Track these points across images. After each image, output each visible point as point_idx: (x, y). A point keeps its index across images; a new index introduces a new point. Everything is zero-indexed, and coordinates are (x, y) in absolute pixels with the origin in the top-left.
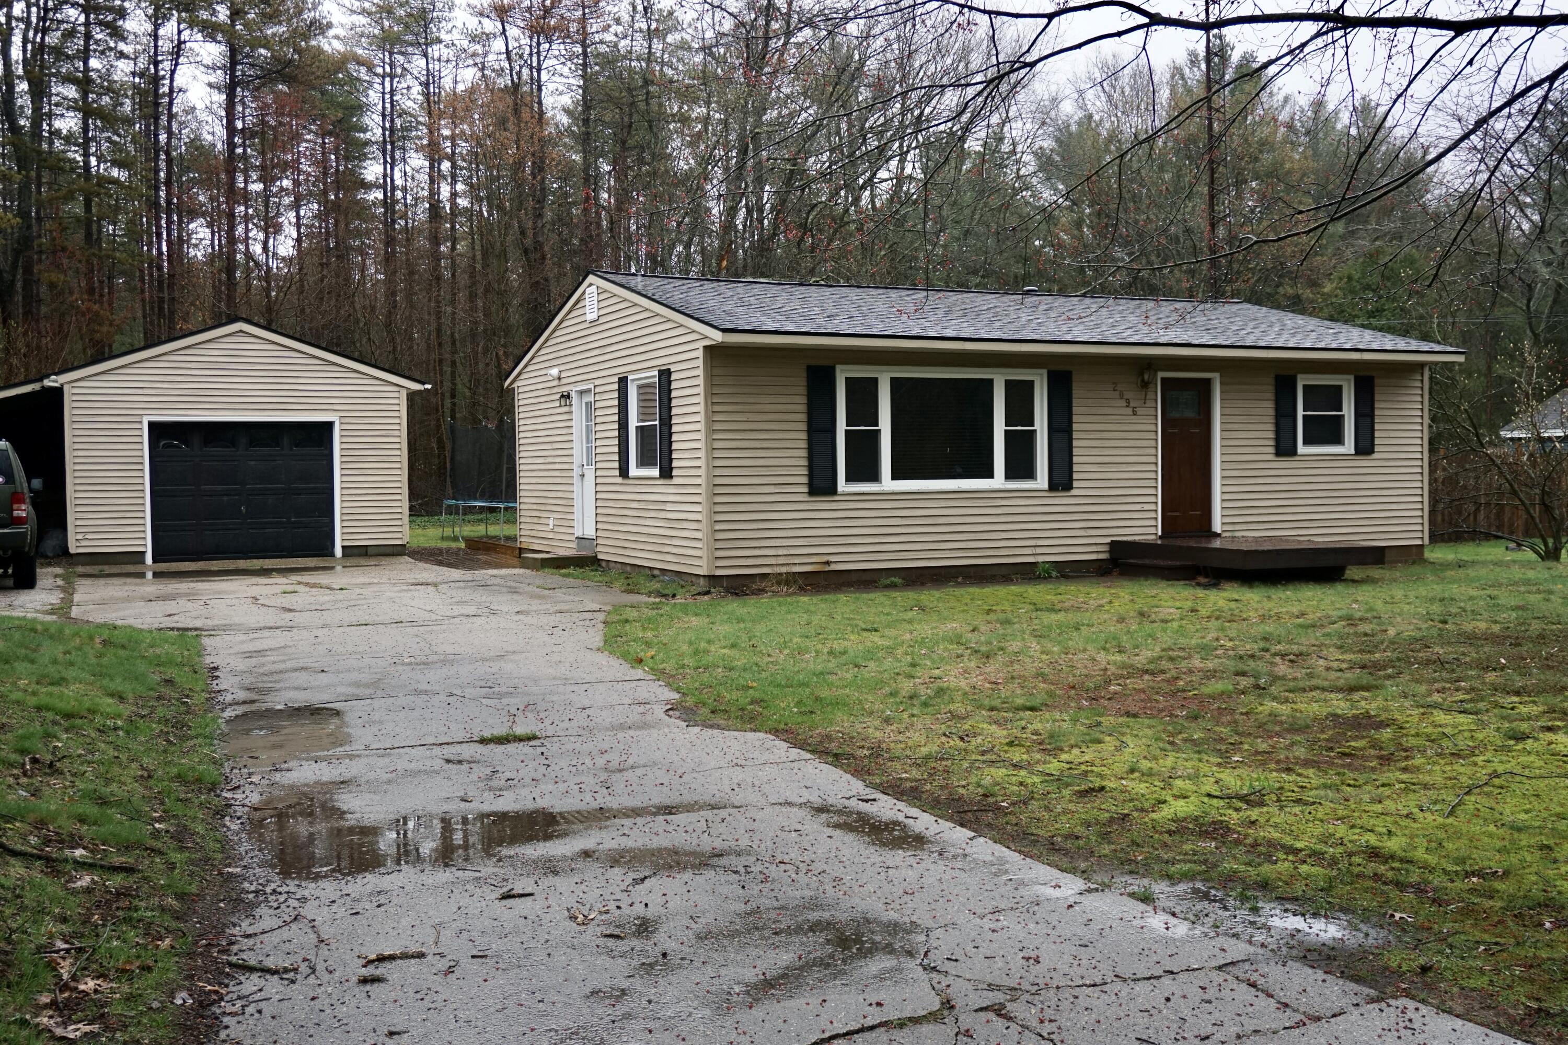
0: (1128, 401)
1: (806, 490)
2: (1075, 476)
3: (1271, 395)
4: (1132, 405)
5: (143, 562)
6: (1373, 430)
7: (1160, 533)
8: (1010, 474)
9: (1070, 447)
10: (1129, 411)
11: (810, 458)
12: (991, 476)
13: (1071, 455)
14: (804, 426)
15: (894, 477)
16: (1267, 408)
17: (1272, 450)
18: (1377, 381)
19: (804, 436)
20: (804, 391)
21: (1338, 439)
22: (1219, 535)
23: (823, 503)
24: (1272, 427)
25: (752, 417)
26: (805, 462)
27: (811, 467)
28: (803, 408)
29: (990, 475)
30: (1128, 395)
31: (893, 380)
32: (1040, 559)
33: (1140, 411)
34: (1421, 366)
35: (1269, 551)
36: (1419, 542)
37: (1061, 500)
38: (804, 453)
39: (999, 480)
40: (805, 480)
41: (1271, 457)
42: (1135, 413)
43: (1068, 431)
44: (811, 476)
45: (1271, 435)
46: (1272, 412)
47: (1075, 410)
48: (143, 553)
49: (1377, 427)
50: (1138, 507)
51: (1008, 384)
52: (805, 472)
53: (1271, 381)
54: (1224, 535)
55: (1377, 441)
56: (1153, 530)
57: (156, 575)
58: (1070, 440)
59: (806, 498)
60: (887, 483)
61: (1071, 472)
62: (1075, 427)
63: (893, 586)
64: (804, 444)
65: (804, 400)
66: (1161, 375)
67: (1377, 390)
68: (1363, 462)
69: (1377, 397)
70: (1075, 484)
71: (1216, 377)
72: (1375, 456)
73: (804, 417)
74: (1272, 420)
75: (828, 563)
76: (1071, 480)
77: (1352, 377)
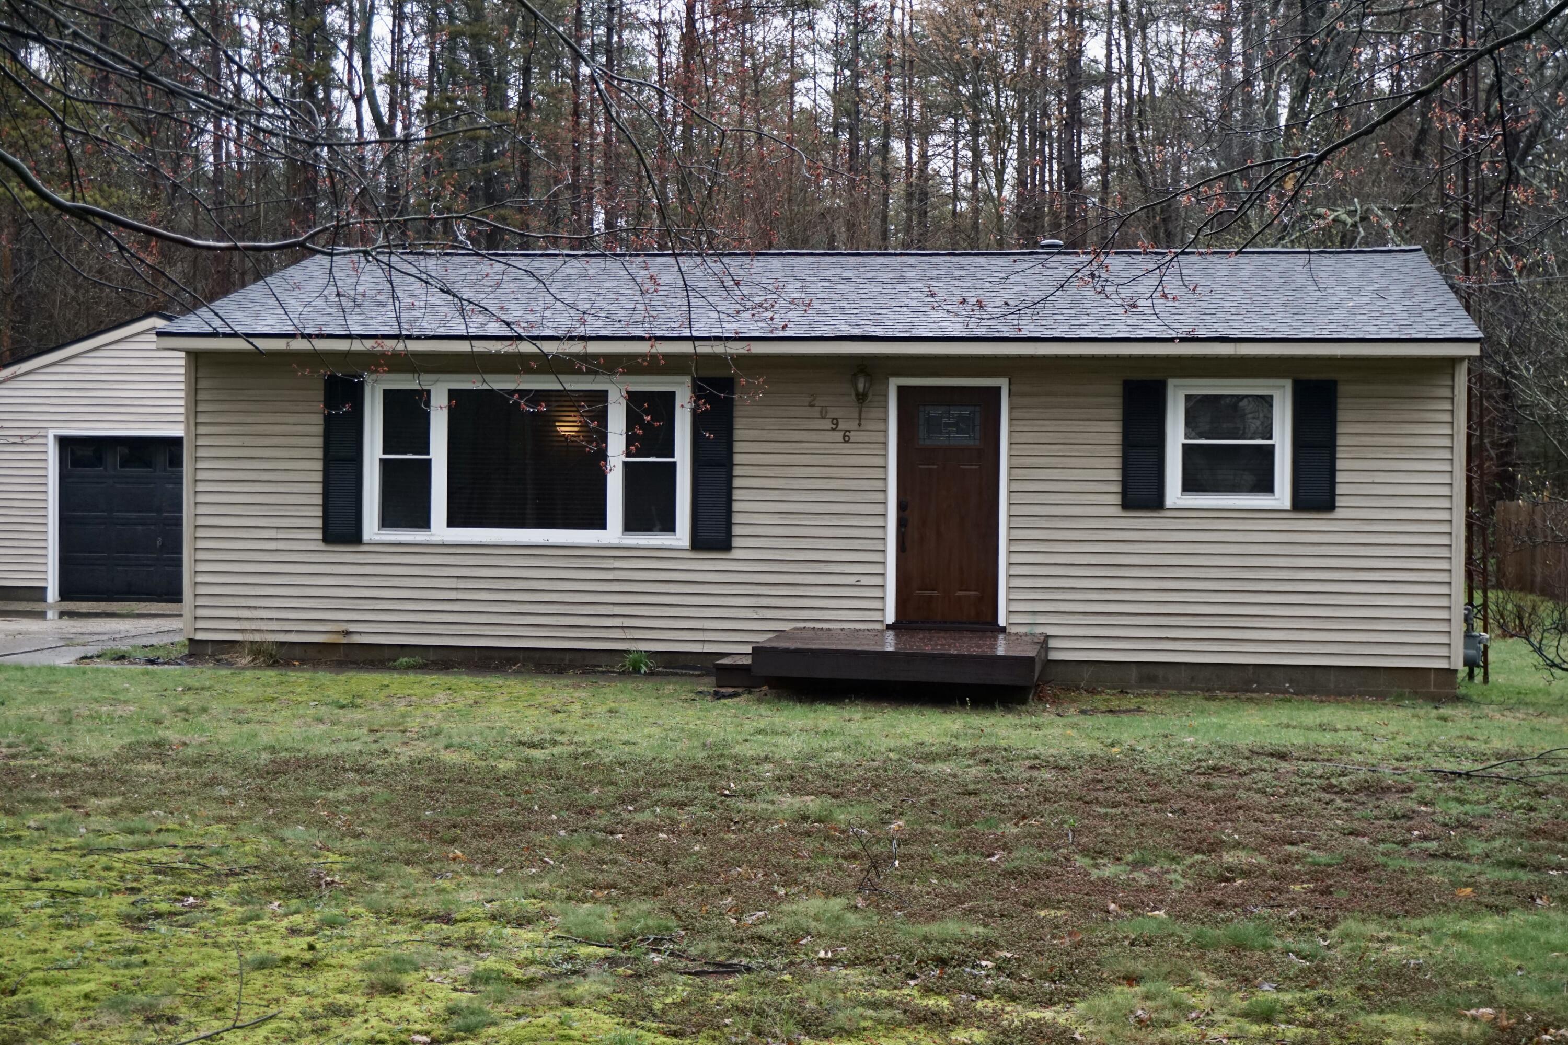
0: (836, 422)
1: (320, 536)
2: (736, 530)
3: (1117, 413)
4: (843, 426)
5: (44, 600)
6: (1332, 471)
7: (891, 618)
8: (631, 524)
9: (729, 489)
10: (838, 436)
11: (326, 495)
12: (603, 526)
13: (729, 500)
14: (319, 454)
15: (451, 523)
16: (1107, 432)
17: (1117, 499)
18: (1342, 389)
19: (319, 465)
20: (320, 407)
21: (1266, 485)
22: (1003, 630)
23: (343, 555)
24: (1117, 463)
25: (248, 441)
26: (319, 500)
27: (326, 506)
28: (318, 430)
29: (600, 523)
30: (834, 413)
31: (452, 394)
33: (854, 436)
34: (1452, 362)
36: (1445, 666)
37: (712, 564)
38: (319, 488)
39: (613, 532)
40: (319, 523)
41: (1117, 511)
42: (846, 439)
43: (727, 464)
44: (326, 517)
45: (1116, 475)
46: (1117, 438)
47: (738, 434)
48: (45, 589)
49: (1340, 465)
50: (851, 580)
51: (633, 397)
52: (319, 512)
53: (1116, 389)
54: (1014, 630)
55: (1340, 489)
56: (877, 616)
57: (62, 614)
58: (730, 477)
59: (322, 546)
60: (441, 531)
61: (729, 524)
62: (737, 458)
63: (409, 668)
64: (319, 477)
65: (319, 420)
66: (898, 382)
67: (1342, 403)
68: (1311, 523)
69: (1341, 415)
70: (736, 542)
71: (1003, 385)
72: (1339, 514)
73: (319, 441)
74: (1117, 451)
75: (347, 633)
76: (729, 535)
77: (1288, 384)
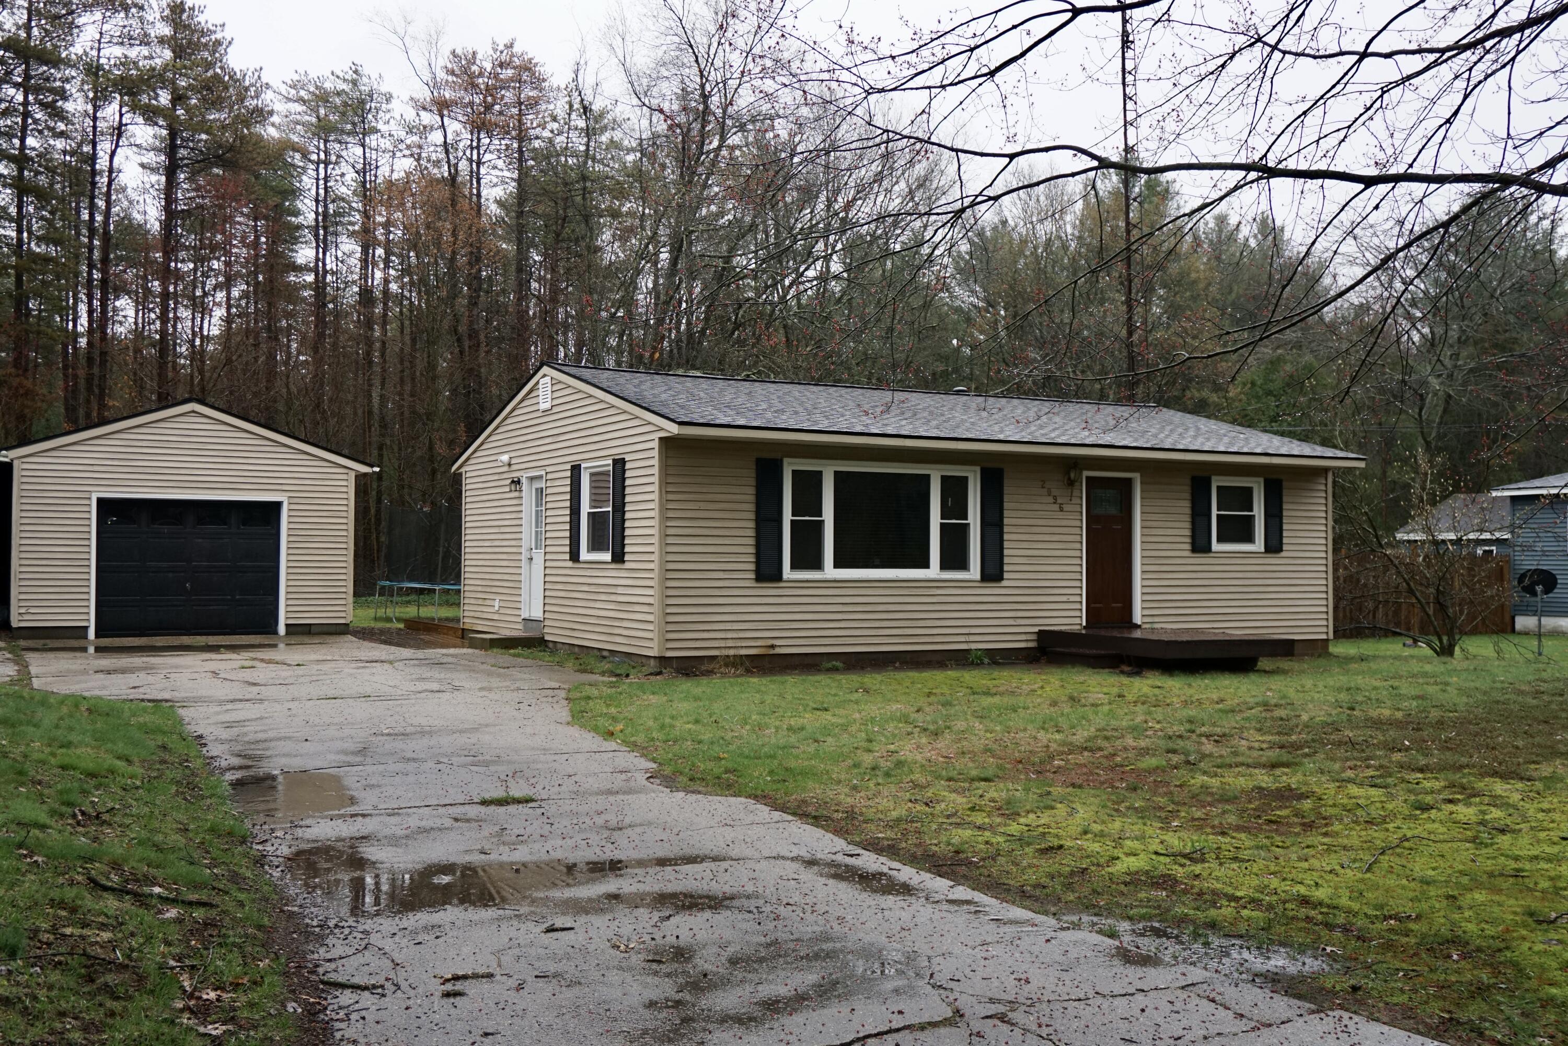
0: (1055, 498)
1: (753, 576)
2: (1006, 568)
3: (1188, 495)
4: (1059, 501)
5: (86, 637)
6: (1281, 530)
7: (1084, 623)
8: (944, 566)
9: (1002, 541)
10: (1056, 507)
11: (758, 546)
12: (927, 566)
13: (1002, 548)
14: (752, 516)
15: (836, 566)
16: (1185, 507)
17: (1188, 547)
18: (1285, 484)
19: (752, 524)
20: (753, 482)
21: (1248, 538)
22: (1139, 627)
23: (769, 590)
24: (1188, 525)
25: (703, 505)
26: (752, 550)
27: (758, 555)
28: (752, 498)
29: (924, 563)
30: (1055, 492)
31: (837, 473)
32: (973, 646)
33: (1066, 507)
34: (1326, 470)
35: (1188, 642)
36: (1324, 637)
37: (992, 591)
38: (752, 541)
39: (934, 571)
40: (752, 567)
41: (1188, 554)
42: (1061, 510)
43: (1000, 525)
44: (758, 563)
45: (1188, 532)
46: (1188, 511)
47: (1006, 505)
48: (86, 628)
49: (1285, 527)
50: (1064, 599)
51: (944, 479)
52: (752, 559)
53: (1188, 481)
54: (1144, 626)
55: (1285, 541)
56: (1077, 621)
57: (99, 650)
58: (1002, 533)
59: (754, 584)
60: (830, 571)
61: (1002, 564)
62: (1006, 521)
63: (835, 670)
64: (752, 533)
65: (752, 490)
66: (1086, 473)
67: (1285, 492)
68: (1272, 560)
69: (1285, 499)
70: (1006, 575)
71: (1136, 477)
72: (1283, 554)
73: (752, 507)
74: (1188, 518)
75: (773, 647)
76: (1002, 571)
77: (1261, 480)
